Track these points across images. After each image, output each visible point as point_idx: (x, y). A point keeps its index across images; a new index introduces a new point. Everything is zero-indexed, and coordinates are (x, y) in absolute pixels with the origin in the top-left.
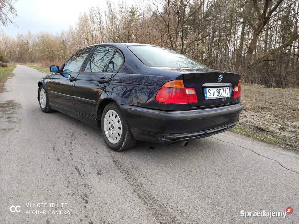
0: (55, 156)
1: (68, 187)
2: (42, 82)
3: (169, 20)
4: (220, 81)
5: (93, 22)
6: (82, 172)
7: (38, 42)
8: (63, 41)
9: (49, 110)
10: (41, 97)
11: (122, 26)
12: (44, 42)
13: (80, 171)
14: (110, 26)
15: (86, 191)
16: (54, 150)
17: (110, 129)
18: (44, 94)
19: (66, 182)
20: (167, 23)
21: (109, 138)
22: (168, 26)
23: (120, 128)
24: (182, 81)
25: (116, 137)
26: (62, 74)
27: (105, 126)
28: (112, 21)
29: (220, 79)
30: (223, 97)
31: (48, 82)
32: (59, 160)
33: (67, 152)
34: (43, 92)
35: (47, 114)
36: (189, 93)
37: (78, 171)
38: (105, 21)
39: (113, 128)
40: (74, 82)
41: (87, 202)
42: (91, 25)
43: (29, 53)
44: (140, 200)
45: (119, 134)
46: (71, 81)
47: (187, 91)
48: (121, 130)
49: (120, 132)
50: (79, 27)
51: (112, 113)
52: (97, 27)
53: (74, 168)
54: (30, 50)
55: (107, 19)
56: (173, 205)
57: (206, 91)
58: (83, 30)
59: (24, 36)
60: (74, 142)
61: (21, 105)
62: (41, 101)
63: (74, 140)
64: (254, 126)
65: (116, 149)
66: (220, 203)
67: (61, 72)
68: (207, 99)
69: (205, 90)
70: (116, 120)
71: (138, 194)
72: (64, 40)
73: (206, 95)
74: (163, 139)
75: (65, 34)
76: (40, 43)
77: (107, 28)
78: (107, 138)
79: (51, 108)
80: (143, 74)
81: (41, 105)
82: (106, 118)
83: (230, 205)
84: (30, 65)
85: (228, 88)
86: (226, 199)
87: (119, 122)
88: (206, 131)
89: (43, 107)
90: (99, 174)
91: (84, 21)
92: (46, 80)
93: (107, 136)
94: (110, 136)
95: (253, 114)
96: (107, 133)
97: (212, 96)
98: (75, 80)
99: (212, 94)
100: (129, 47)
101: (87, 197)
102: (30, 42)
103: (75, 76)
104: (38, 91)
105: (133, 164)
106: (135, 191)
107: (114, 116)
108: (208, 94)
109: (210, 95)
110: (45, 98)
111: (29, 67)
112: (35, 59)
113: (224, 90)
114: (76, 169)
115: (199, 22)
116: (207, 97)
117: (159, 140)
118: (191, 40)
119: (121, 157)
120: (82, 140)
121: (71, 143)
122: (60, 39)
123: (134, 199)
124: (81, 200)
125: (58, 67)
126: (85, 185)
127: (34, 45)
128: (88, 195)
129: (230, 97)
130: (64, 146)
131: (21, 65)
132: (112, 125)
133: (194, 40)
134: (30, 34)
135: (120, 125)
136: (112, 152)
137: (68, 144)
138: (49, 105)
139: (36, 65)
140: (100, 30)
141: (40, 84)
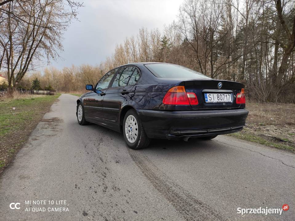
0: (86, 151)
1: (93, 168)
2: (80, 99)
3: (198, 46)
4: (220, 88)
5: (128, 52)
6: (104, 161)
7: (80, 73)
8: (102, 72)
9: (84, 123)
10: (79, 112)
11: (153, 54)
12: (85, 72)
13: (103, 160)
14: (143, 56)
15: (106, 171)
16: (85, 148)
17: (129, 131)
18: (81, 110)
19: (92, 165)
20: (196, 49)
21: (128, 139)
22: (197, 52)
23: (136, 129)
24: (183, 87)
25: (134, 137)
26: (95, 92)
27: (126, 129)
28: (145, 51)
29: (220, 86)
30: (223, 102)
31: (84, 99)
32: (88, 153)
33: (95, 149)
34: (80, 108)
35: (83, 126)
36: (190, 96)
37: (102, 160)
38: (139, 51)
39: (132, 130)
40: (103, 96)
41: (105, 177)
42: (126, 56)
43: (73, 83)
44: (145, 177)
45: (136, 135)
46: (102, 95)
47: (188, 95)
48: (138, 131)
49: (137, 132)
50: (116, 58)
51: (131, 117)
52: (131, 57)
53: (99, 159)
54: (73, 81)
55: (141, 49)
56: (171, 181)
57: (206, 96)
58: (119, 60)
59: (69, 69)
60: (101, 144)
61: (63, 120)
62: (78, 116)
63: (102, 142)
64: (272, 137)
65: (134, 147)
66: (211, 182)
67: (95, 90)
68: (207, 102)
69: (205, 94)
70: (134, 123)
71: (145, 174)
72: (102, 70)
73: (206, 99)
74: (169, 135)
75: (103, 65)
76: (82, 74)
77: (140, 58)
78: (127, 139)
79: (86, 121)
80: (152, 84)
81: (79, 119)
82: (127, 123)
83: (219, 183)
84: (72, 94)
85: (230, 94)
86: (218, 180)
87: (136, 124)
88: (208, 130)
89: (80, 120)
90: (117, 162)
91: (120, 53)
92: (83, 98)
93: (127, 137)
94: (129, 138)
95: (276, 128)
96: (127, 135)
97: (213, 100)
98: (104, 94)
99: (212, 98)
100: (145, 65)
101: (106, 174)
102: (74, 73)
103: (104, 92)
104: (76, 108)
105: (146, 158)
106: (143, 172)
107: (132, 120)
108: (209, 99)
109: (211, 99)
110: (81, 112)
111: (73, 95)
112: (77, 88)
113: (225, 95)
114: (100, 159)
115: (229, 46)
116: (207, 101)
117: (167, 136)
118: (221, 64)
119: (137, 153)
120: (108, 142)
121: (99, 144)
122: (99, 69)
123: (141, 177)
124: (101, 176)
125: (92, 86)
126: (106, 168)
127: (77, 76)
128: (107, 173)
129: (231, 102)
130: (94, 146)
131: (66, 93)
132: (131, 127)
133: (223, 63)
134: (73, 66)
135: (137, 126)
136: (131, 150)
137: (97, 144)
138: (85, 118)
139: (78, 93)
140: (134, 59)
141: (78, 102)
